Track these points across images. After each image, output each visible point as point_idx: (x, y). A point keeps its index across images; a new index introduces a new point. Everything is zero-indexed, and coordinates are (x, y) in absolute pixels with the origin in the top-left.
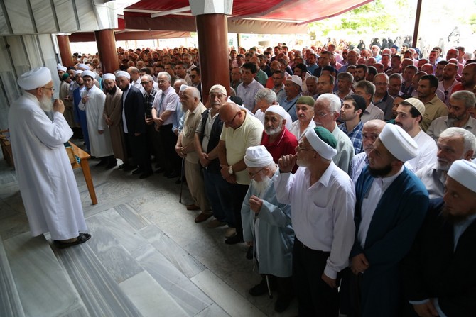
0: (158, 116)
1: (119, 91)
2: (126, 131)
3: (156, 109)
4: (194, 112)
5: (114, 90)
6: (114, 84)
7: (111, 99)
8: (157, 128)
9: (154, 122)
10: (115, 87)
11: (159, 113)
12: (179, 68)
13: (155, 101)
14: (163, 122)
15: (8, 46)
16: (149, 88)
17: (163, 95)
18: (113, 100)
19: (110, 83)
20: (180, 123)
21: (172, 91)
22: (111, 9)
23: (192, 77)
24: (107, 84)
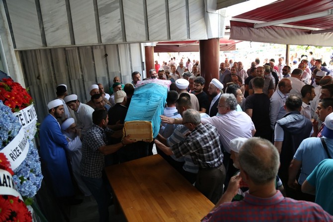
15: (106, 55)
22: (222, 16)
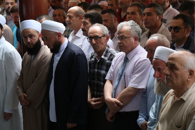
0: (114, 96)
1: (46, 51)
2: (53, 118)
3: (111, 82)
4: (184, 98)
5: (37, 47)
6: (37, 38)
7: (30, 62)
8: (109, 117)
9: (105, 104)
10: (39, 43)
11: (115, 89)
12: (149, 14)
13: (111, 69)
14: (122, 107)
16: (101, 47)
17: (126, 60)
18: (35, 63)
19: (31, 36)
20: (151, 115)
21: (141, 54)
23: (174, 29)
24: (26, 38)
